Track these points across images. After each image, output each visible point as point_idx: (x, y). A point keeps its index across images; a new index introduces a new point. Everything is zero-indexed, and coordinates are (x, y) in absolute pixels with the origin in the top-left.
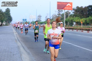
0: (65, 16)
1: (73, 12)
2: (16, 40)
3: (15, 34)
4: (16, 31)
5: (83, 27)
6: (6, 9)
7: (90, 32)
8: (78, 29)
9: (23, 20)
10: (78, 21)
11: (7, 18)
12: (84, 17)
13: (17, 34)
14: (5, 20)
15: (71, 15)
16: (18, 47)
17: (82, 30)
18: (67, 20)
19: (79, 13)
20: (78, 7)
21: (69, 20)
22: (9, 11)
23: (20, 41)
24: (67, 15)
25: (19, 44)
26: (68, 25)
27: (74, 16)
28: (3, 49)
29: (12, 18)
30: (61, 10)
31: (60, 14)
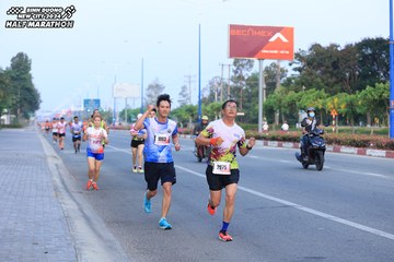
0: (262, 85)
1: (295, 69)
2: (56, 189)
3: (51, 162)
4: (56, 150)
5: (340, 131)
6: (12, 60)
7: (369, 151)
9: (86, 102)
10: (320, 107)
11: (16, 94)
12: (343, 91)
13: (60, 162)
14: (10, 102)
15: (289, 80)
16: (66, 220)
17: (337, 146)
18: (272, 100)
19: (324, 73)
20: (319, 45)
21: (280, 101)
22: (28, 68)
23: (74, 195)
24: (270, 81)
25: (70, 205)
26: (277, 123)
27: (303, 84)
29: (38, 95)
30: (245, 62)
31: (243, 79)
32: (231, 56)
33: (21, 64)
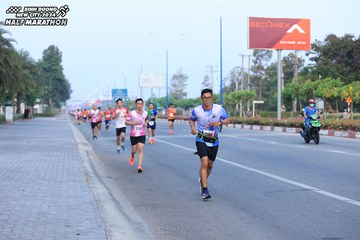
0: (281, 75)
1: (312, 59)
2: (87, 174)
3: (82, 149)
4: (88, 139)
5: (355, 118)
6: (44, 53)
8: (336, 128)
9: (114, 92)
10: (336, 95)
11: (48, 85)
12: (357, 79)
13: (90, 148)
14: (42, 93)
15: (306, 69)
16: (97, 203)
17: (352, 132)
18: (290, 89)
19: (339, 62)
20: (334, 35)
21: (297, 89)
22: (59, 60)
23: (103, 179)
24: (288, 70)
25: (100, 190)
26: (295, 110)
27: (319, 73)
28: (34, 211)
29: (69, 86)
30: (264, 52)
31: (263, 68)
32: (251, 47)
33: (53, 56)
